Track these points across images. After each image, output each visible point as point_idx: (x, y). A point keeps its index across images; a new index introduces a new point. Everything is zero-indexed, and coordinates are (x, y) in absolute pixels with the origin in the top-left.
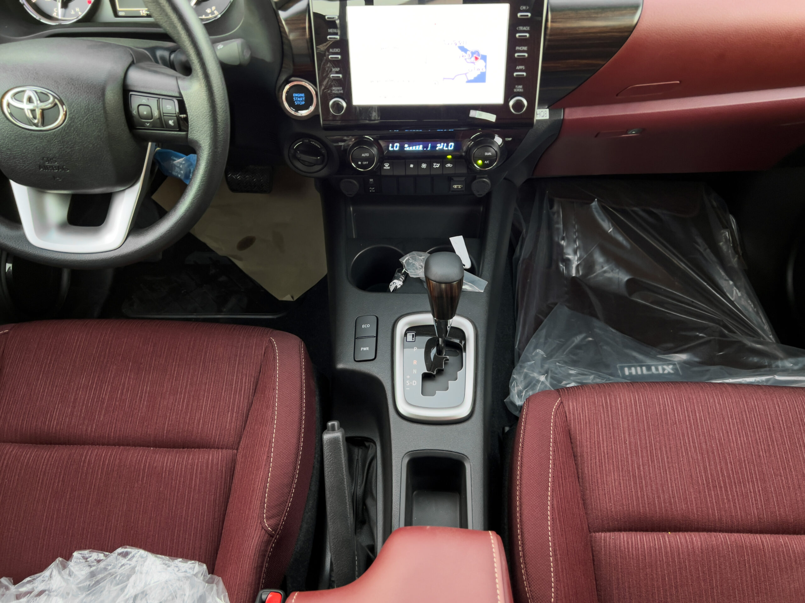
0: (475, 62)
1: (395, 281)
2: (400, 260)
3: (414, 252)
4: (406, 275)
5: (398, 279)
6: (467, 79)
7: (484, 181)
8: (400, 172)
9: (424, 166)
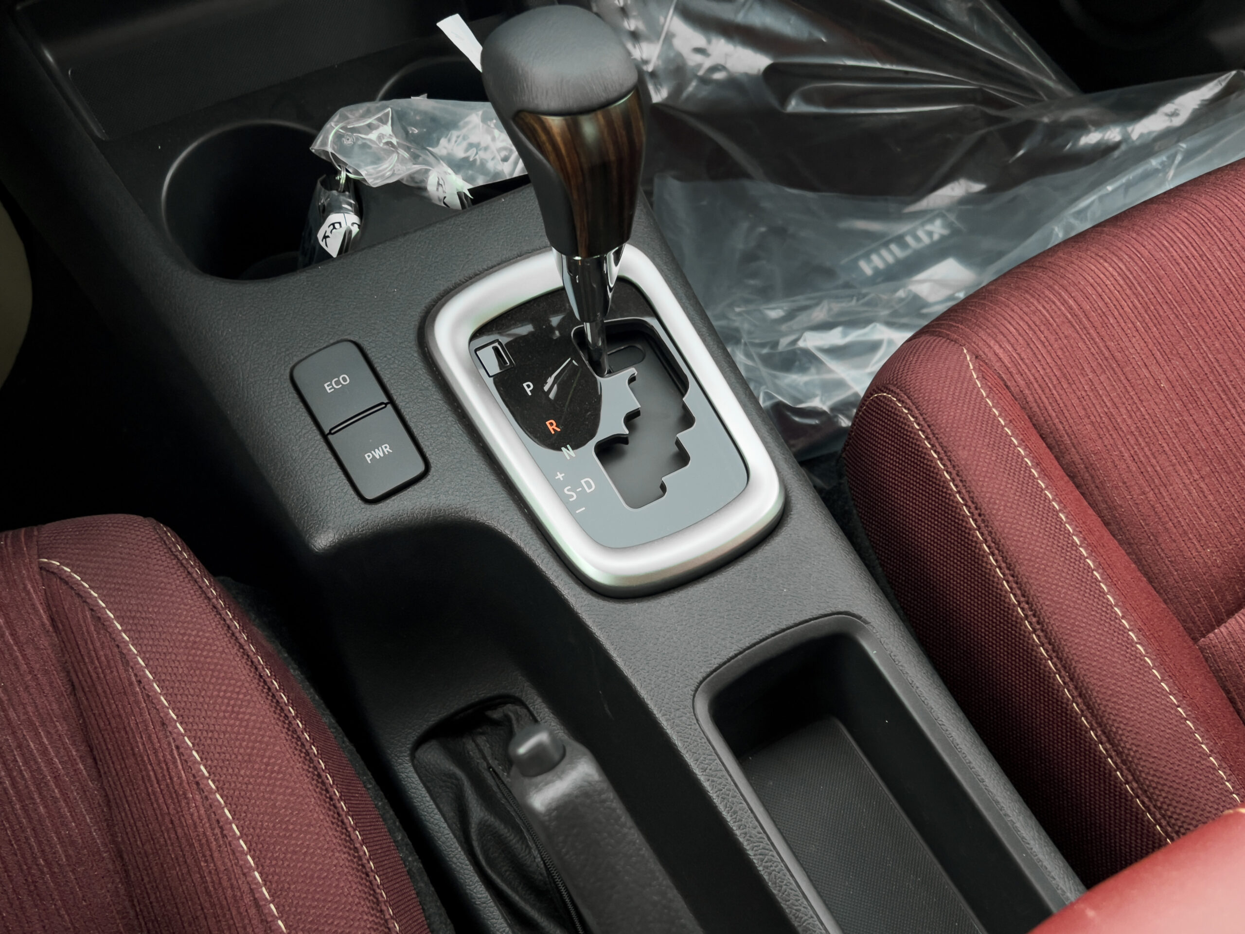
1: (333, 218)
2: (316, 147)
3: (343, 110)
4: (357, 188)
5: (339, 209)
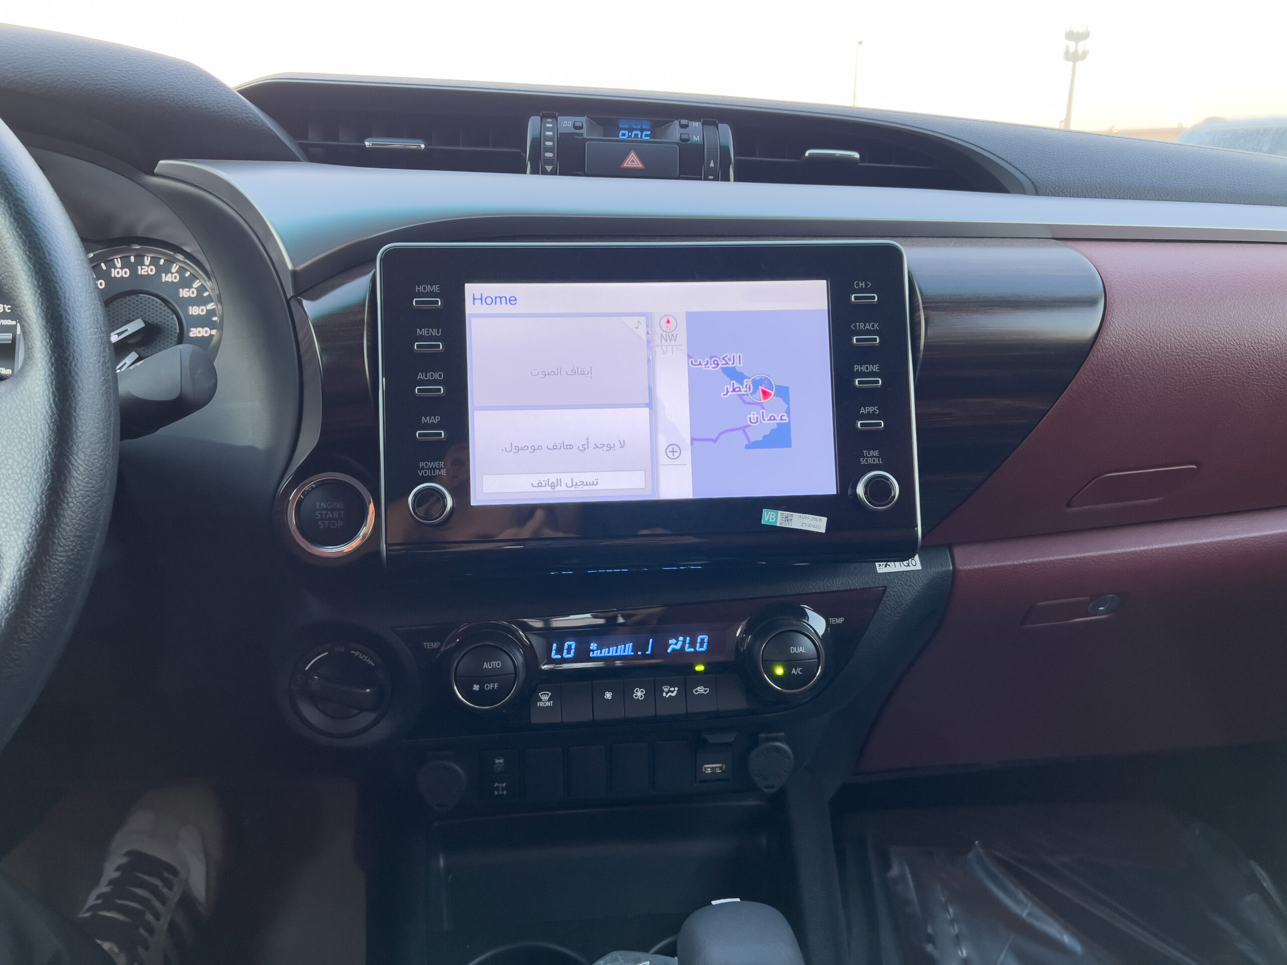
0: (762, 401)
3: (615, 952)
6: (748, 439)
7: (778, 749)
8: (579, 713)
9: (639, 694)
